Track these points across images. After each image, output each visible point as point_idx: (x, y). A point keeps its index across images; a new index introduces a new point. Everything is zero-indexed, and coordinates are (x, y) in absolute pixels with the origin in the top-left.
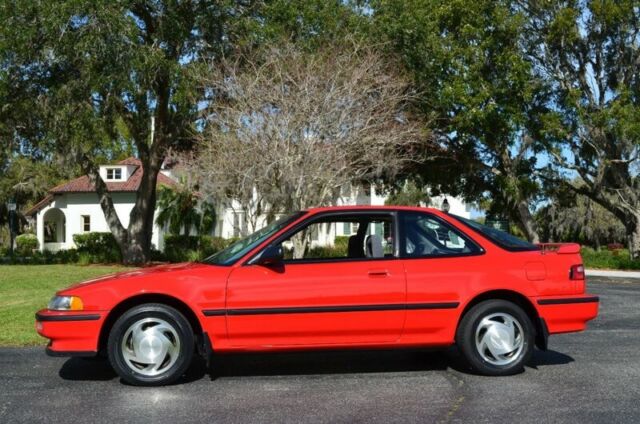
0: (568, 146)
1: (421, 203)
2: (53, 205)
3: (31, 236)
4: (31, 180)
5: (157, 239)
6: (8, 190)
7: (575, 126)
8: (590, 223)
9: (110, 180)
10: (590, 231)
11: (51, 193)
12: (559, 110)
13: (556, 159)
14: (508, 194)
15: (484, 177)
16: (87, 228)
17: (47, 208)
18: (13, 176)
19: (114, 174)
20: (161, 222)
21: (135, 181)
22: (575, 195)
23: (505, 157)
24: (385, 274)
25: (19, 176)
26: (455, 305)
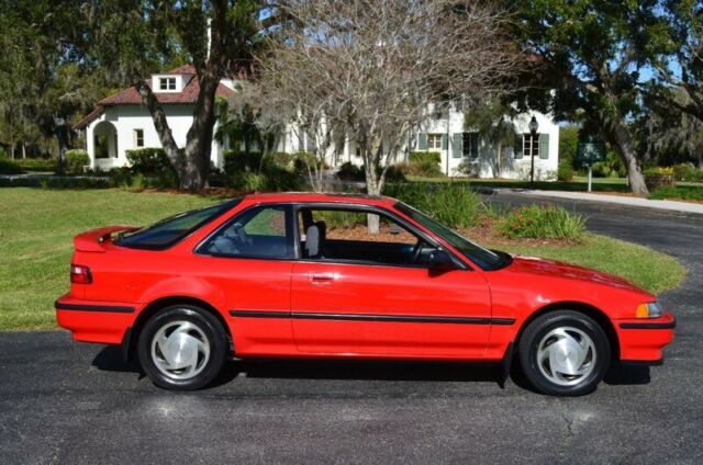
0: (675, 57)
1: (505, 116)
2: (103, 118)
3: (81, 151)
4: (78, 90)
5: (216, 155)
6: (54, 101)
7: (684, 35)
8: (693, 137)
9: (164, 91)
10: (692, 146)
11: (101, 104)
12: (667, 14)
13: (661, 73)
14: (605, 115)
15: (577, 92)
16: (140, 143)
17: (97, 121)
18: (59, 86)
19: (168, 84)
20: (220, 138)
21: (191, 92)
22: (680, 114)
23: (602, 72)
25: (66, 85)
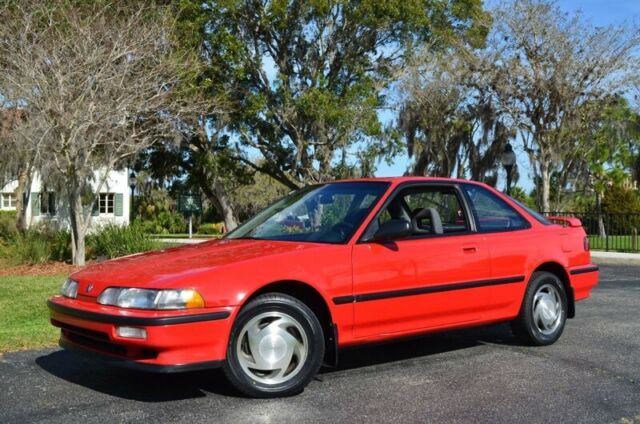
13: (244, 138)
14: (208, 170)
24: (474, 249)
26: (521, 279)
